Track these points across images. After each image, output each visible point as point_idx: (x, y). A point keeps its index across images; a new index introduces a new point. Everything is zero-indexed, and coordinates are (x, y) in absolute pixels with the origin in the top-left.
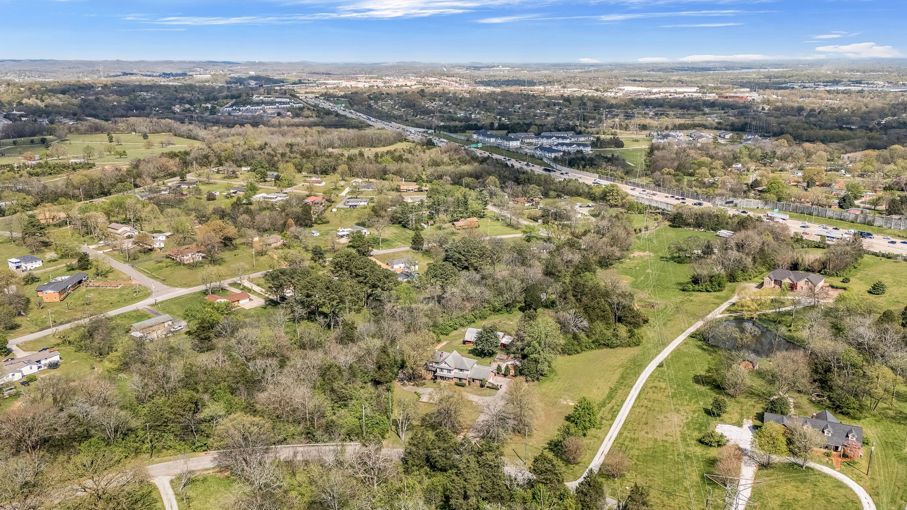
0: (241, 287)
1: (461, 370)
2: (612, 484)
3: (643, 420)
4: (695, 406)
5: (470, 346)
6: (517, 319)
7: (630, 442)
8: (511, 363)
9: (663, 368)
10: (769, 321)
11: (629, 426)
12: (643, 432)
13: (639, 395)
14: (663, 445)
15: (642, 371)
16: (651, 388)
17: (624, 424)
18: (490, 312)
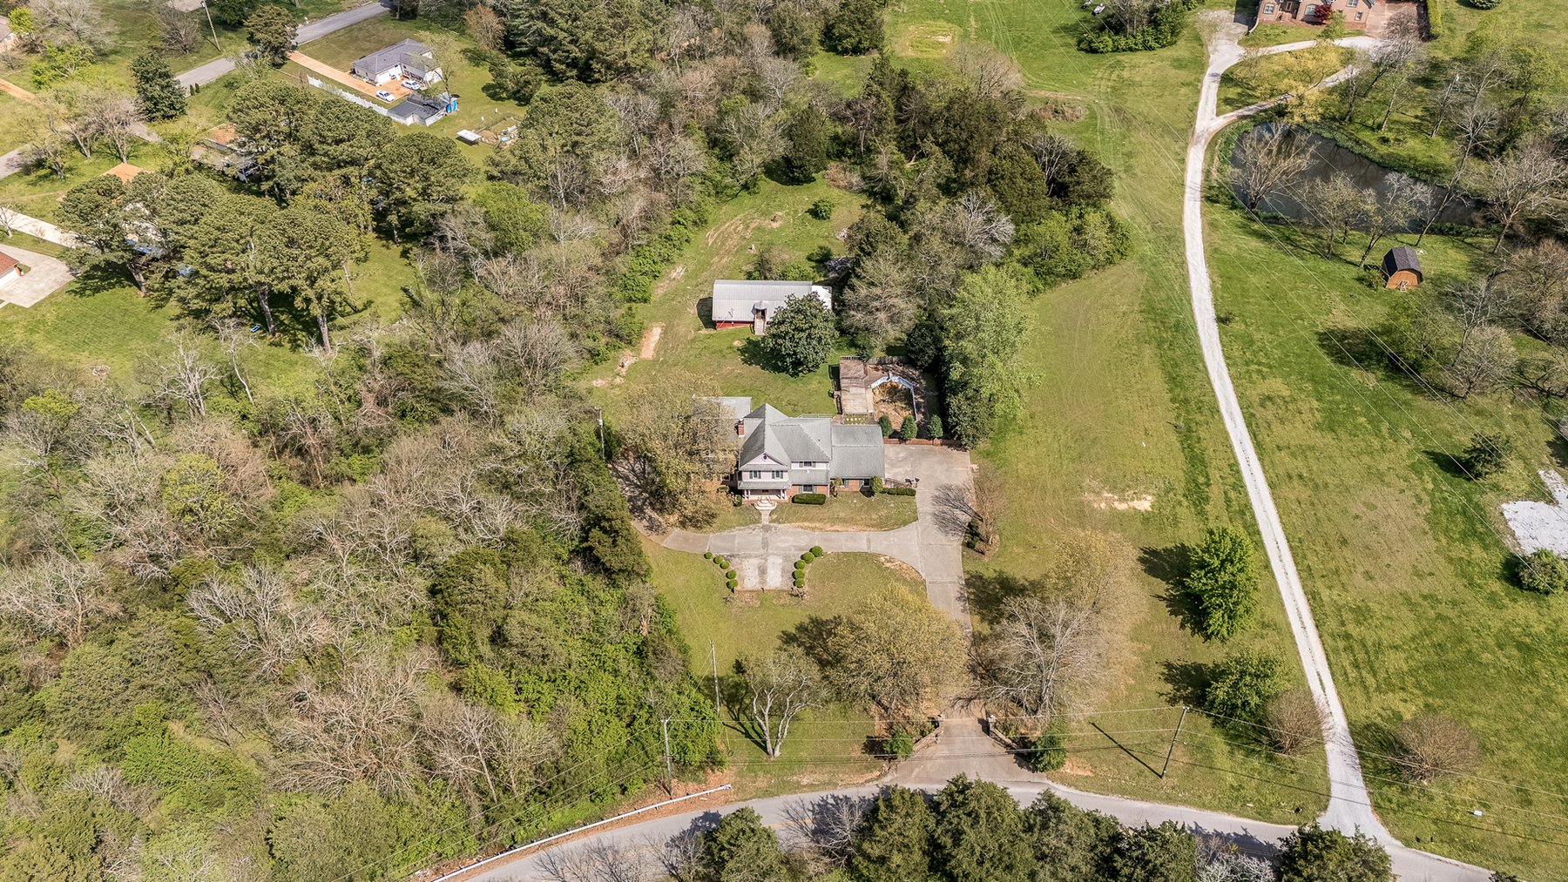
1: (808, 463)
2: (1424, 802)
3: (1327, 527)
4: (1405, 450)
5: (734, 335)
6: (781, 207)
7: (1359, 623)
8: (879, 382)
9: (1237, 326)
10: (1329, 119)
11: (1312, 560)
12: (1359, 578)
13: (1254, 436)
14: (1439, 617)
15: (1200, 347)
16: (1262, 405)
17: (1294, 556)
18: (712, 199)
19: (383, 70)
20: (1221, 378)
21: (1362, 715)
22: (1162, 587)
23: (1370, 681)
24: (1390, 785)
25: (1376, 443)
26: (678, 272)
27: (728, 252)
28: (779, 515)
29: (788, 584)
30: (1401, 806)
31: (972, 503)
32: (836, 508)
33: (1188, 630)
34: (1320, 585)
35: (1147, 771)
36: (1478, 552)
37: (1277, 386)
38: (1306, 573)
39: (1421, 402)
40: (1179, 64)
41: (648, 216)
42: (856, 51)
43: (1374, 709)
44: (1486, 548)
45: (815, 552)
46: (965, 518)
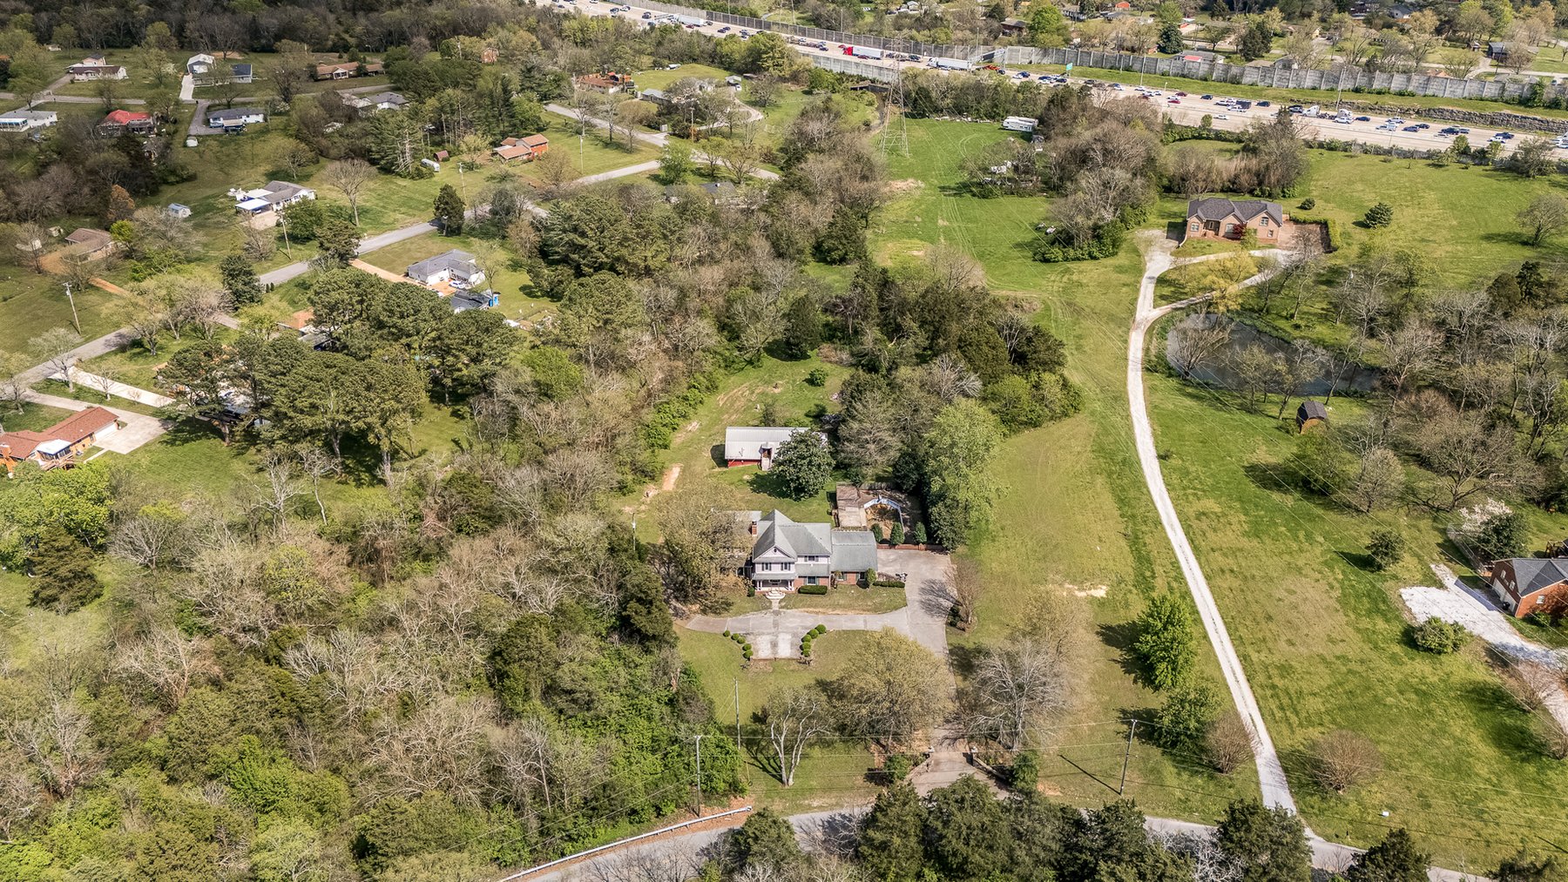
0: (71, 390)
1: (812, 558)
2: (1341, 807)
3: (1255, 607)
4: (1318, 551)
5: (744, 471)
6: (781, 378)
7: (1283, 677)
8: (871, 503)
9: (1175, 462)
10: (1245, 310)
11: (1243, 632)
12: (1283, 645)
13: (1191, 541)
14: (1350, 671)
15: (1144, 477)
16: (1198, 518)
17: (1228, 629)
18: (722, 371)
19: (433, 272)
20: (1162, 499)
21: (1287, 743)
22: (1117, 653)
23: (1294, 719)
24: (1312, 795)
25: (1295, 546)
26: (694, 426)
27: (737, 411)
28: (787, 603)
29: (797, 654)
30: (1322, 811)
31: (954, 593)
32: (836, 597)
33: (1140, 684)
34: (1250, 650)
35: (1108, 790)
36: (1381, 624)
37: (1210, 504)
38: (1238, 641)
39: (1331, 516)
40: (1120, 270)
41: (669, 380)
42: (843, 260)
43: (1298, 739)
44: (1387, 621)
45: (821, 629)
46: (948, 604)
